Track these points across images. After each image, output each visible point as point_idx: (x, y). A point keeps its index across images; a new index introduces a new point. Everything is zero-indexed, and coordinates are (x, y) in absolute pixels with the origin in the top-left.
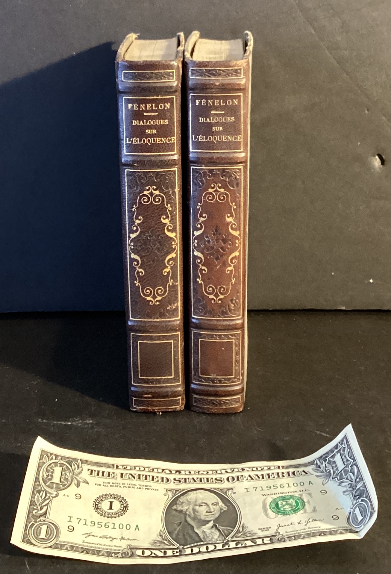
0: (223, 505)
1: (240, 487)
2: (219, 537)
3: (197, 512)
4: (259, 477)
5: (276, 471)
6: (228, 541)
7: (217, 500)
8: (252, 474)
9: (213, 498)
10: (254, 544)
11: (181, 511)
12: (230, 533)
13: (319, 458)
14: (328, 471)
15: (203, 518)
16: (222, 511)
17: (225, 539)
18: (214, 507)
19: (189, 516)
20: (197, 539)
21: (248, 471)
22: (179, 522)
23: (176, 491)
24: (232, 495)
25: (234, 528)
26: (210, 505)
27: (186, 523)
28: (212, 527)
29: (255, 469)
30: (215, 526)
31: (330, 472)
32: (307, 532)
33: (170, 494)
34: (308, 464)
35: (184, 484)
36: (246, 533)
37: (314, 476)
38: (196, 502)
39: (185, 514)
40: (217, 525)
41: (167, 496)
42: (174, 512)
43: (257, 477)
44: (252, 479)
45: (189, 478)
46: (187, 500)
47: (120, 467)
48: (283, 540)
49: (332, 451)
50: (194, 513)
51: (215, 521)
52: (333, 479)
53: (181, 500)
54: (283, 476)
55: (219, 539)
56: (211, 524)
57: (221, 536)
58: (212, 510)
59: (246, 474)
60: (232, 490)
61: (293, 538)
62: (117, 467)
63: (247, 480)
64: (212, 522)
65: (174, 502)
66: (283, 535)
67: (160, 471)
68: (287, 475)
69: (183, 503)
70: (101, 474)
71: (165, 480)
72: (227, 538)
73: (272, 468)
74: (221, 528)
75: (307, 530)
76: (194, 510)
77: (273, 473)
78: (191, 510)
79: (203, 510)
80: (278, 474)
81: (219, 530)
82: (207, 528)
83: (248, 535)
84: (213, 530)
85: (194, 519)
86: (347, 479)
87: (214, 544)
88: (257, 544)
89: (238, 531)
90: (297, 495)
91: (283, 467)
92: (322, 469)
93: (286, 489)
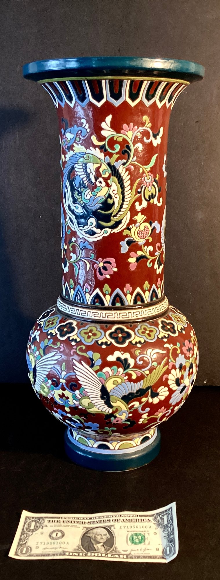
0: (108, 535)
1: (117, 525)
2: (104, 551)
3: (96, 537)
4: (127, 520)
5: (135, 518)
6: (108, 553)
7: (106, 533)
8: (125, 518)
9: (104, 531)
11: (89, 537)
12: (109, 550)
13: (157, 514)
14: (159, 522)
15: (98, 540)
16: (108, 539)
17: (107, 552)
19: (92, 539)
21: (123, 517)
24: (114, 529)
25: (111, 547)
26: (103, 535)
27: (90, 542)
28: (102, 546)
29: (126, 516)
30: (103, 545)
31: (160, 523)
33: (85, 529)
34: (151, 516)
35: (92, 524)
36: (116, 551)
37: (152, 523)
38: (96, 533)
40: (104, 545)
41: (83, 530)
42: (86, 537)
43: (126, 520)
44: (124, 521)
45: (95, 521)
46: (93, 532)
47: (63, 518)
48: (132, 558)
49: (163, 512)
50: (95, 538)
51: (104, 543)
52: (161, 527)
53: (90, 532)
54: (139, 521)
56: (102, 544)
57: (105, 551)
58: (103, 538)
59: (121, 518)
60: (114, 526)
61: (137, 558)
63: (122, 521)
65: (87, 533)
66: (132, 555)
67: (82, 519)
68: (140, 521)
69: (90, 534)
70: (53, 522)
71: (84, 523)
73: (134, 516)
74: (106, 547)
75: (144, 554)
76: (95, 537)
77: (134, 519)
78: (94, 536)
79: (99, 537)
80: (136, 519)
81: (105, 548)
82: (99, 545)
84: (102, 547)
85: (95, 540)
86: (167, 530)
87: (102, 553)
88: (120, 557)
90: (143, 533)
91: (139, 516)
92: (157, 520)
93: (138, 529)
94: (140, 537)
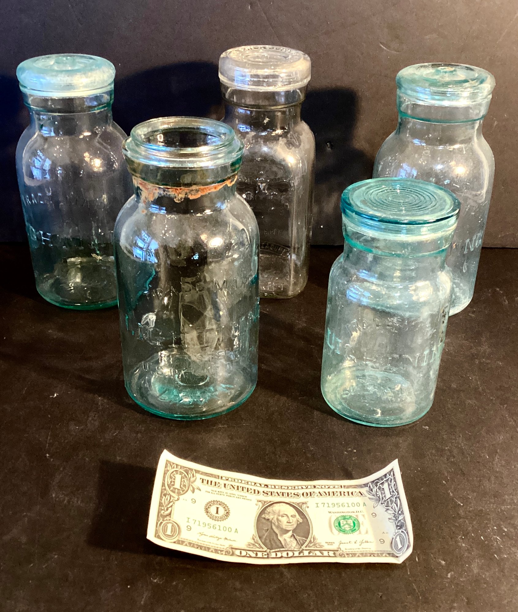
0: (299, 517)
1: (311, 502)
2: (296, 546)
3: (280, 522)
4: (326, 494)
5: (339, 490)
7: (295, 513)
8: (322, 491)
9: (291, 511)
10: (322, 555)
11: (268, 520)
12: (304, 543)
13: (372, 483)
14: (378, 496)
15: (284, 527)
16: (299, 523)
17: (301, 548)
18: (293, 518)
19: (274, 524)
20: (280, 545)
21: (319, 488)
22: (266, 528)
23: (265, 502)
24: (306, 509)
26: (290, 517)
27: (272, 531)
29: (323, 487)
30: (293, 536)
32: (361, 551)
33: (260, 504)
34: (363, 486)
35: (271, 496)
36: (316, 544)
37: (367, 498)
38: (279, 513)
39: (271, 522)
40: (295, 535)
41: (258, 506)
42: (264, 521)
44: (321, 495)
45: (274, 492)
46: (273, 511)
47: (224, 478)
48: (343, 556)
49: (381, 478)
50: (278, 522)
52: (382, 504)
53: (269, 510)
54: (344, 495)
55: (296, 547)
58: (291, 521)
59: (317, 491)
60: (306, 504)
61: (351, 555)
62: (222, 478)
63: (318, 496)
64: (291, 532)
65: (263, 512)
66: (343, 551)
67: (253, 484)
68: (347, 495)
69: (269, 513)
70: (209, 483)
71: (256, 492)
72: (302, 547)
73: (336, 487)
74: (297, 538)
75: (361, 550)
76: (278, 520)
77: (337, 492)
78: (276, 519)
80: (341, 492)
81: (296, 540)
82: (287, 536)
83: (318, 546)
84: (292, 539)
86: (392, 508)
87: (293, 551)
88: (324, 555)
89: (310, 542)
90: (353, 515)
91: (344, 486)
92: (374, 492)
93: (345, 509)
94: (350, 522)
